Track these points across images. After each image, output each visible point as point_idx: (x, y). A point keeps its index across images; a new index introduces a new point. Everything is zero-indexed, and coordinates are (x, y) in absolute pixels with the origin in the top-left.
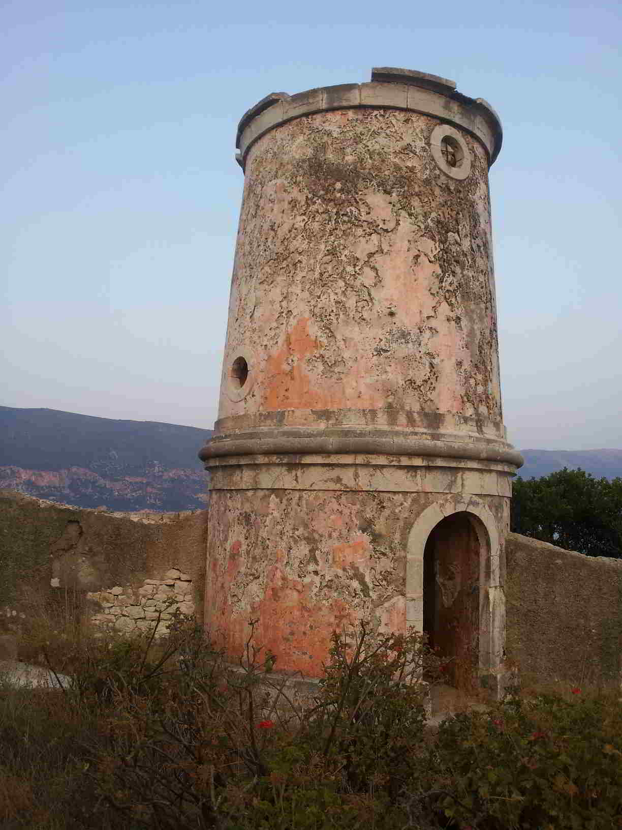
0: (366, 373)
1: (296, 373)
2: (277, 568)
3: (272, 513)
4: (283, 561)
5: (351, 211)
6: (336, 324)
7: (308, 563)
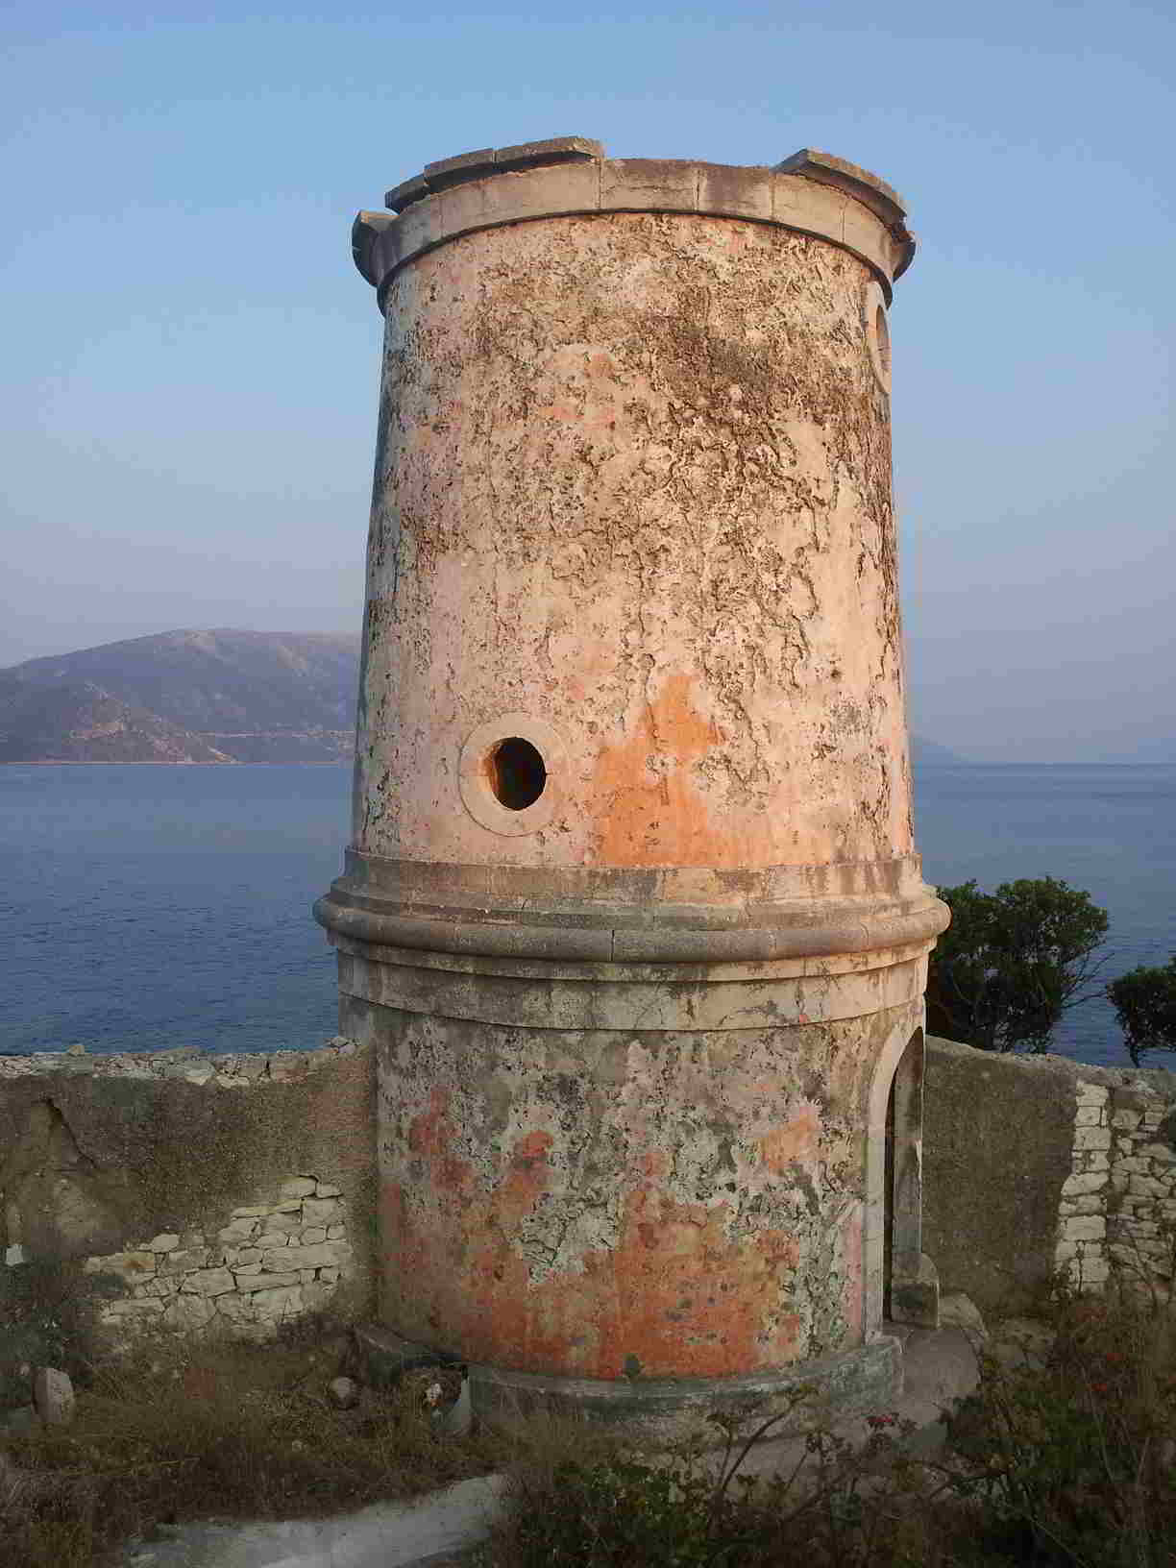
0: (804, 793)
1: (672, 789)
2: (649, 1186)
3: (635, 1079)
4: (663, 1172)
5: (765, 455)
6: (749, 693)
7: (717, 1168)
